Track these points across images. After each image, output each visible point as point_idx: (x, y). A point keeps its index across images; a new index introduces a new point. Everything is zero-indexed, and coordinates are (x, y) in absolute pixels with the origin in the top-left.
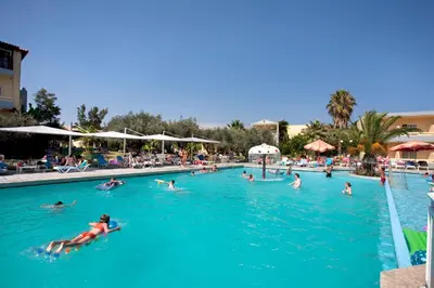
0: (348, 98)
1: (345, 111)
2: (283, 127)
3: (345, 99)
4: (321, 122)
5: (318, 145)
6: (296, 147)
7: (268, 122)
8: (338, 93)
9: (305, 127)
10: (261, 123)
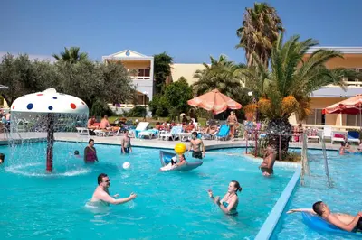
0: (270, 17)
1: (265, 41)
2: (162, 65)
3: (265, 19)
4: (228, 59)
5: (213, 101)
6: (175, 102)
7: (134, 55)
8: (256, 8)
9: (202, 68)
10: (121, 55)
